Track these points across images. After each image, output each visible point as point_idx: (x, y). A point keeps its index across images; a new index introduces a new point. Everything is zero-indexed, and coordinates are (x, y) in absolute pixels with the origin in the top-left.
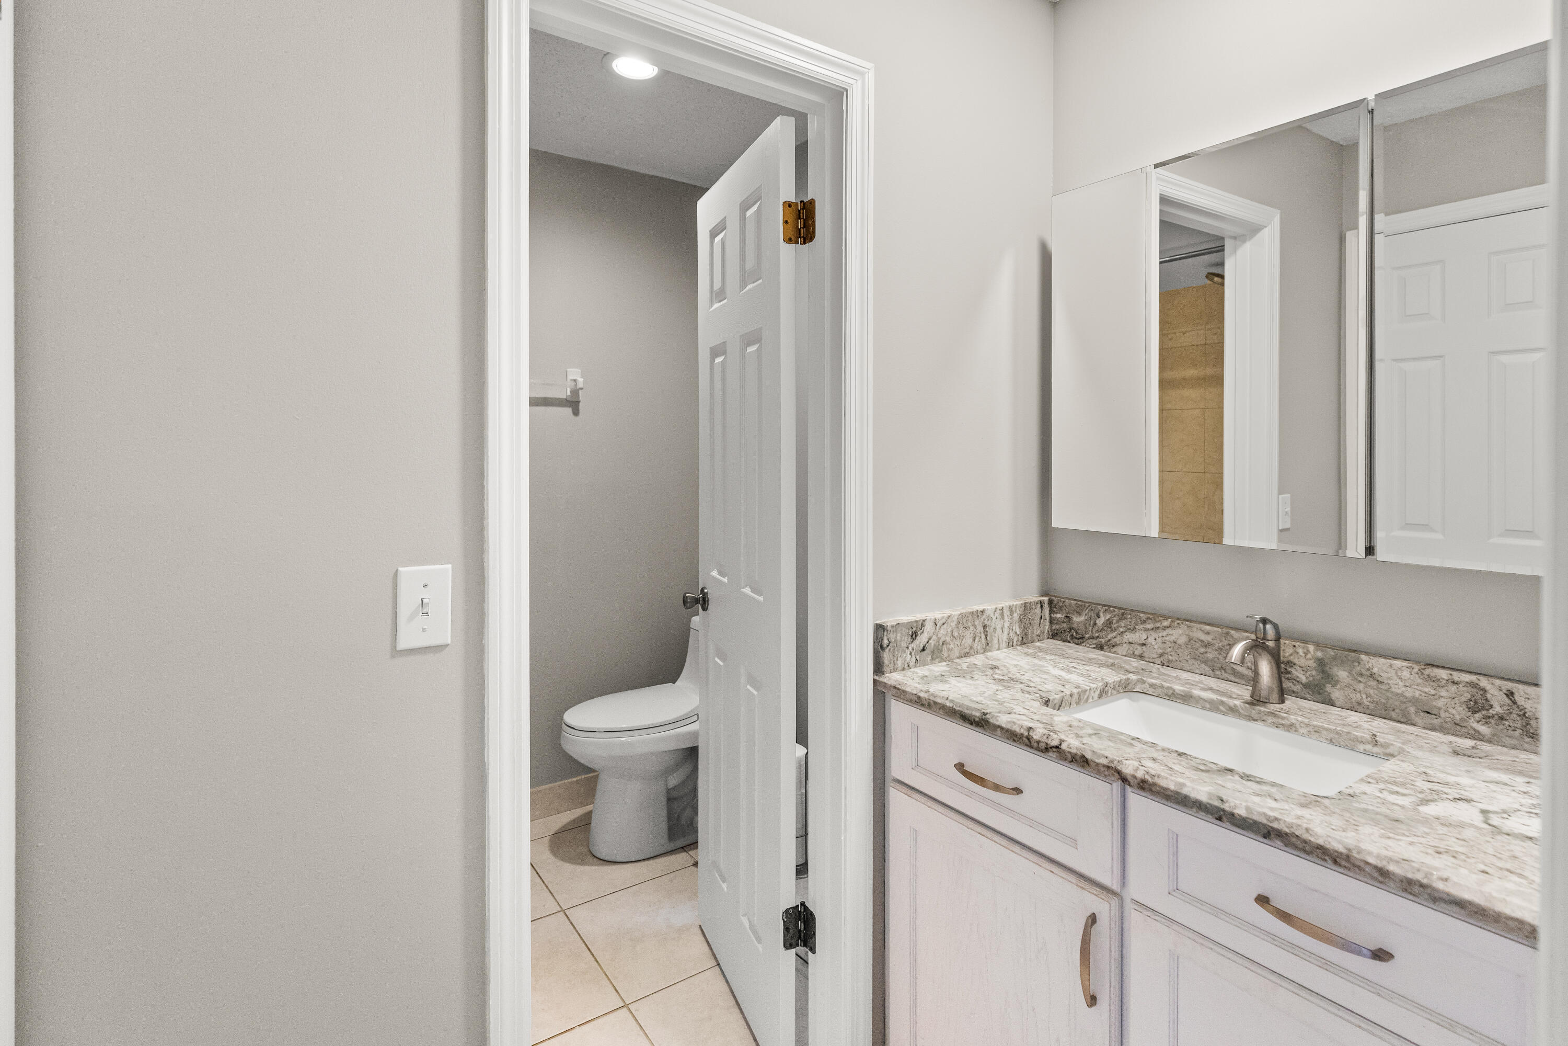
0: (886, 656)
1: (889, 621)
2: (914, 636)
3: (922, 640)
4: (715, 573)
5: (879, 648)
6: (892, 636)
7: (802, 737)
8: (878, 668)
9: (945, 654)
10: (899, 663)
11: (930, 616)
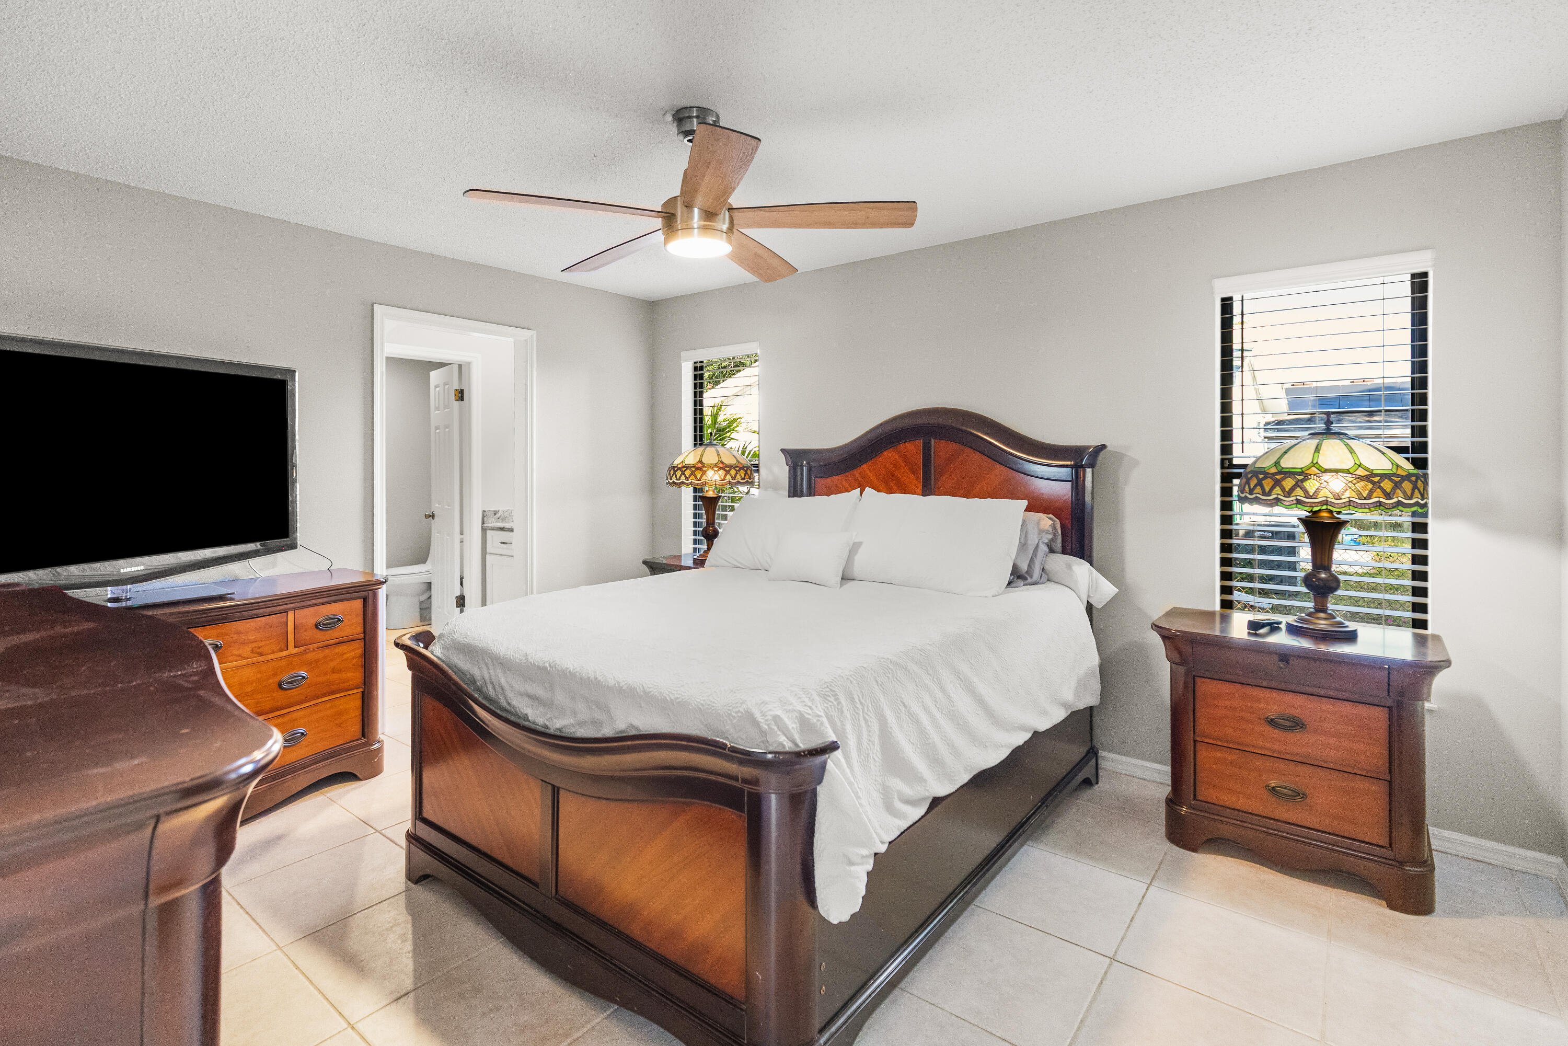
0: (485, 519)
1: (486, 510)
2: (495, 514)
3: (498, 516)
4: (437, 505)
5: (483, 517)
6: (488, 514)
7: (462, 533)
8: (483, 523)
9: (507, 520)
10: (490, 521)
11: (501, 509)
